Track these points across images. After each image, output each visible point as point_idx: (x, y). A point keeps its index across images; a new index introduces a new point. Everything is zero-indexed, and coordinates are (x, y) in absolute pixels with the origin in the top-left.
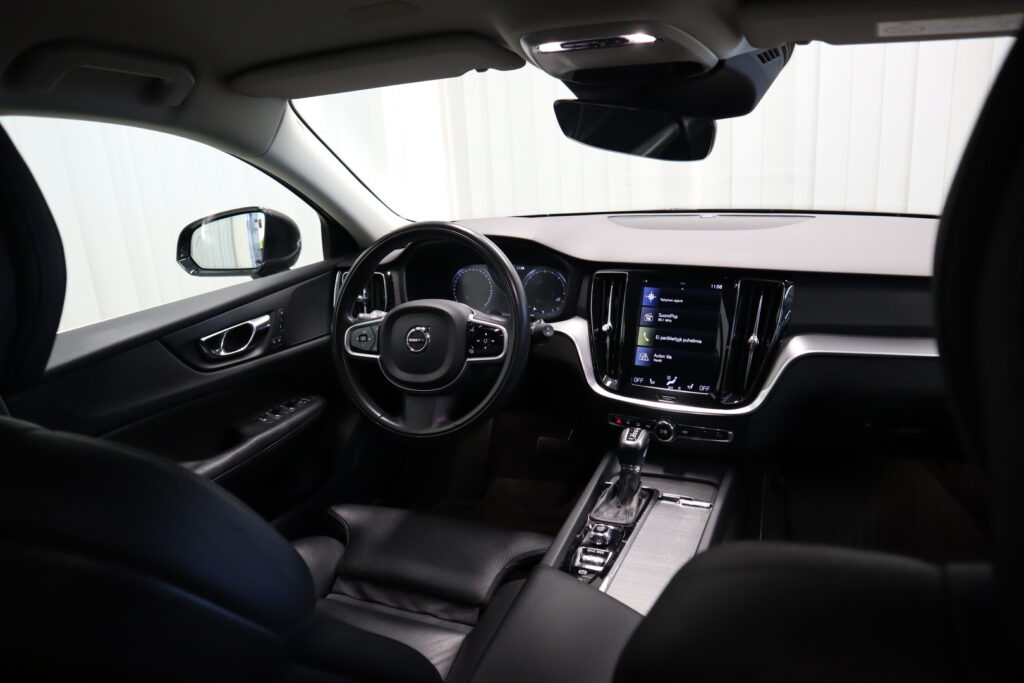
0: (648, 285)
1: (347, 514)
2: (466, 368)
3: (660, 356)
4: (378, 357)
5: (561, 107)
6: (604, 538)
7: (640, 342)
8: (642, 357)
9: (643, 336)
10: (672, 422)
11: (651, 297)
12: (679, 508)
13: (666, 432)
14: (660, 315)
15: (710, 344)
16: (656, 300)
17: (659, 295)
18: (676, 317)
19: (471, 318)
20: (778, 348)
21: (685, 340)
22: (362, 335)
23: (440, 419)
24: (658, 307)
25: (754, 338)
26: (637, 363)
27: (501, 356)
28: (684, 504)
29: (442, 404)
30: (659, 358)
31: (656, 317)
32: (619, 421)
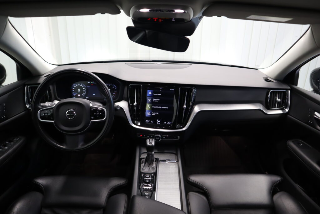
0: (149, 89)
1: (41, 181)
2: (91, 124)
3: (154, 113)
4: (53, 121)
5: (129, 29)
6: (149, 180)
7: (147, 109)
8: (148, 114)
9: (148, 106)
10: (159, 134)
11: (150, 93)
12: (167, 164)
13: (158, 138)
14: (154, 99)
15: (171, 109)
16: (152, 94)
17: (153, 93)
18: (159, 100)
19: (91, 105)
20: (192, 109)
21: (162, 108)
22: (46, 113)
23: (81, 144)
24: (153, 97)
25: (185, 106)
26: (146, 116)
27: (105, 119)
28: (168, 162)
29: (81, 138)
30: (154, 114)
31: (152, 100)
32: (141, 136)
